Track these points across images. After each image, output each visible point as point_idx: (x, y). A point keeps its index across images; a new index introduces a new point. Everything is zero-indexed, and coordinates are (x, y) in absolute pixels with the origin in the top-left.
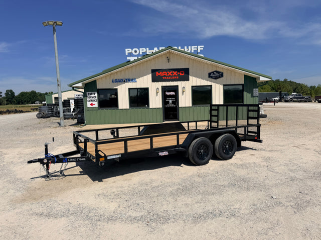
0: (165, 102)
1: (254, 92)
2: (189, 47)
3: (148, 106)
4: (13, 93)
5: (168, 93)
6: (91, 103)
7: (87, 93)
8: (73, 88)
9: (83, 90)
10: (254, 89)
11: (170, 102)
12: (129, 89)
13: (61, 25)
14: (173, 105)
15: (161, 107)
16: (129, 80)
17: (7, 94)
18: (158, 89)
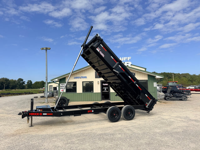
0: (102, 89)
1: (154, 84)
2: (123, 58)
3: (93, 91)
4: (31, 82)
5: (104, 84)
6: (62, 89)
7: (61, 84)
8: (54, 81)
9: (58, 83)
10: (154, 83)
11: (105, 89)
12: (83, 82)
13: (50, 49)
14: (107, 91)
15: (100, 92)
16: (83, 77)
17: (28, 83)
18: (98, 82)
